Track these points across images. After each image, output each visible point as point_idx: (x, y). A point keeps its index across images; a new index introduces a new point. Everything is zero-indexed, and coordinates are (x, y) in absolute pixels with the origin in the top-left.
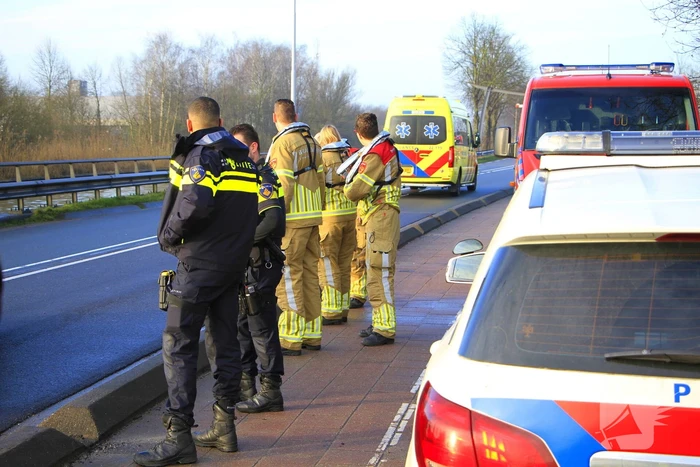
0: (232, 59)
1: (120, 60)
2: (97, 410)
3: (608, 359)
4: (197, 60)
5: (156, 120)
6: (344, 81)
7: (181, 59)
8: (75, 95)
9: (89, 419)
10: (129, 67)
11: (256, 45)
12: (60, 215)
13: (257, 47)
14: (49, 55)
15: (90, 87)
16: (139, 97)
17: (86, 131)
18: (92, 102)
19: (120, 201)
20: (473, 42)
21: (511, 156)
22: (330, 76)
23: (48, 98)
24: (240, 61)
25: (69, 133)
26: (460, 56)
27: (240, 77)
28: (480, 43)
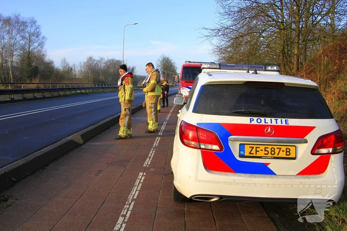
0: (107, 63)
1: (80, 62)
2: (83, 136)
3: (234, 112)
4: (99, 63)
5: (88, 77)
6: (133, 69)
7: (95, 63)
8: (69, 70)
9: (81, 138)
10: (83, 64)
11: (112, 60)
12: (68, 96)
13: (113, 60)
14: (64, 61)
15: (73, 69)
16: (85, 71)
17: (72, 79)
18: (74, 72)
19: (81, 93)
20: (163, 60)
21: (178, 82)
22: (130, 68)
23: (64, 71)
24: (109, 63)
25: (68, 79)
26: (160, 64)
27: (109, 68)
28: (165, 61)
